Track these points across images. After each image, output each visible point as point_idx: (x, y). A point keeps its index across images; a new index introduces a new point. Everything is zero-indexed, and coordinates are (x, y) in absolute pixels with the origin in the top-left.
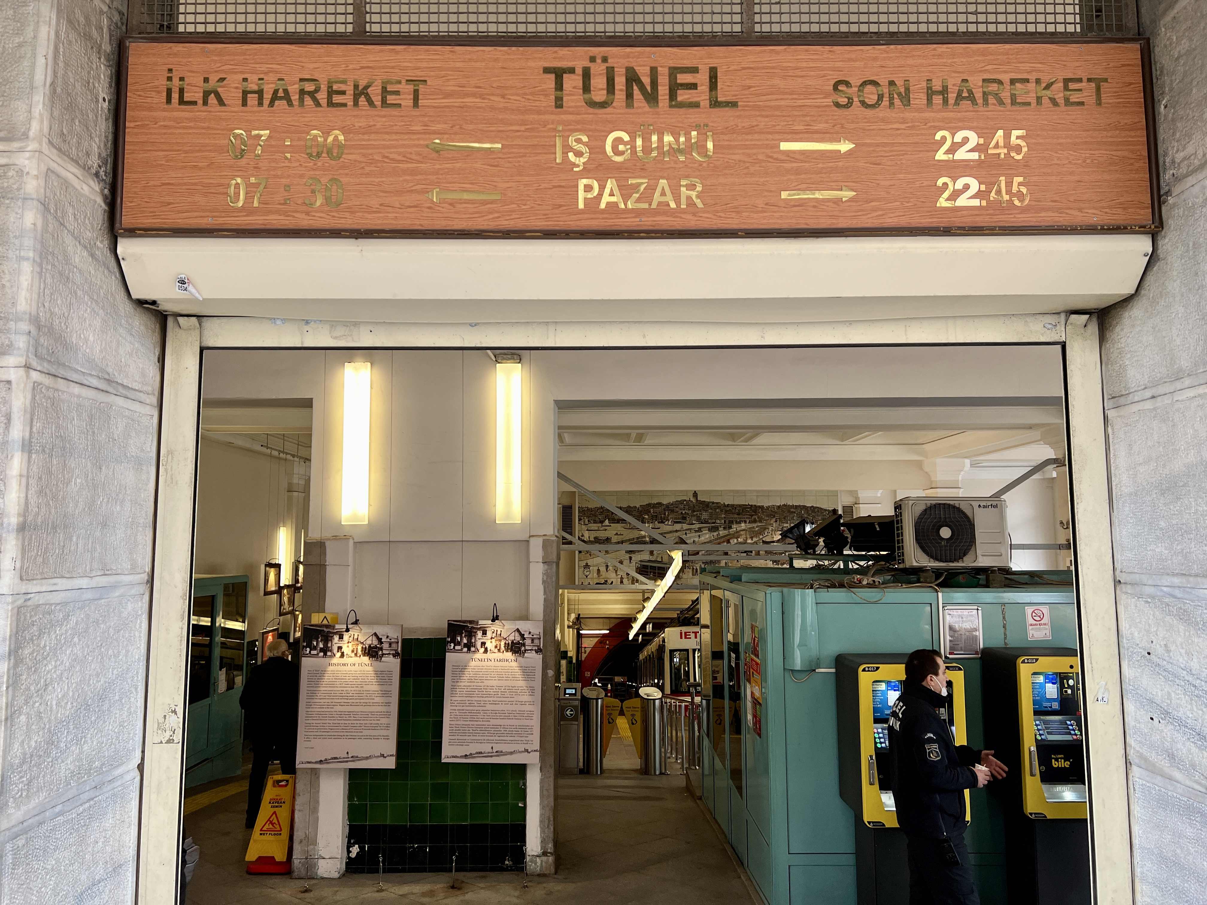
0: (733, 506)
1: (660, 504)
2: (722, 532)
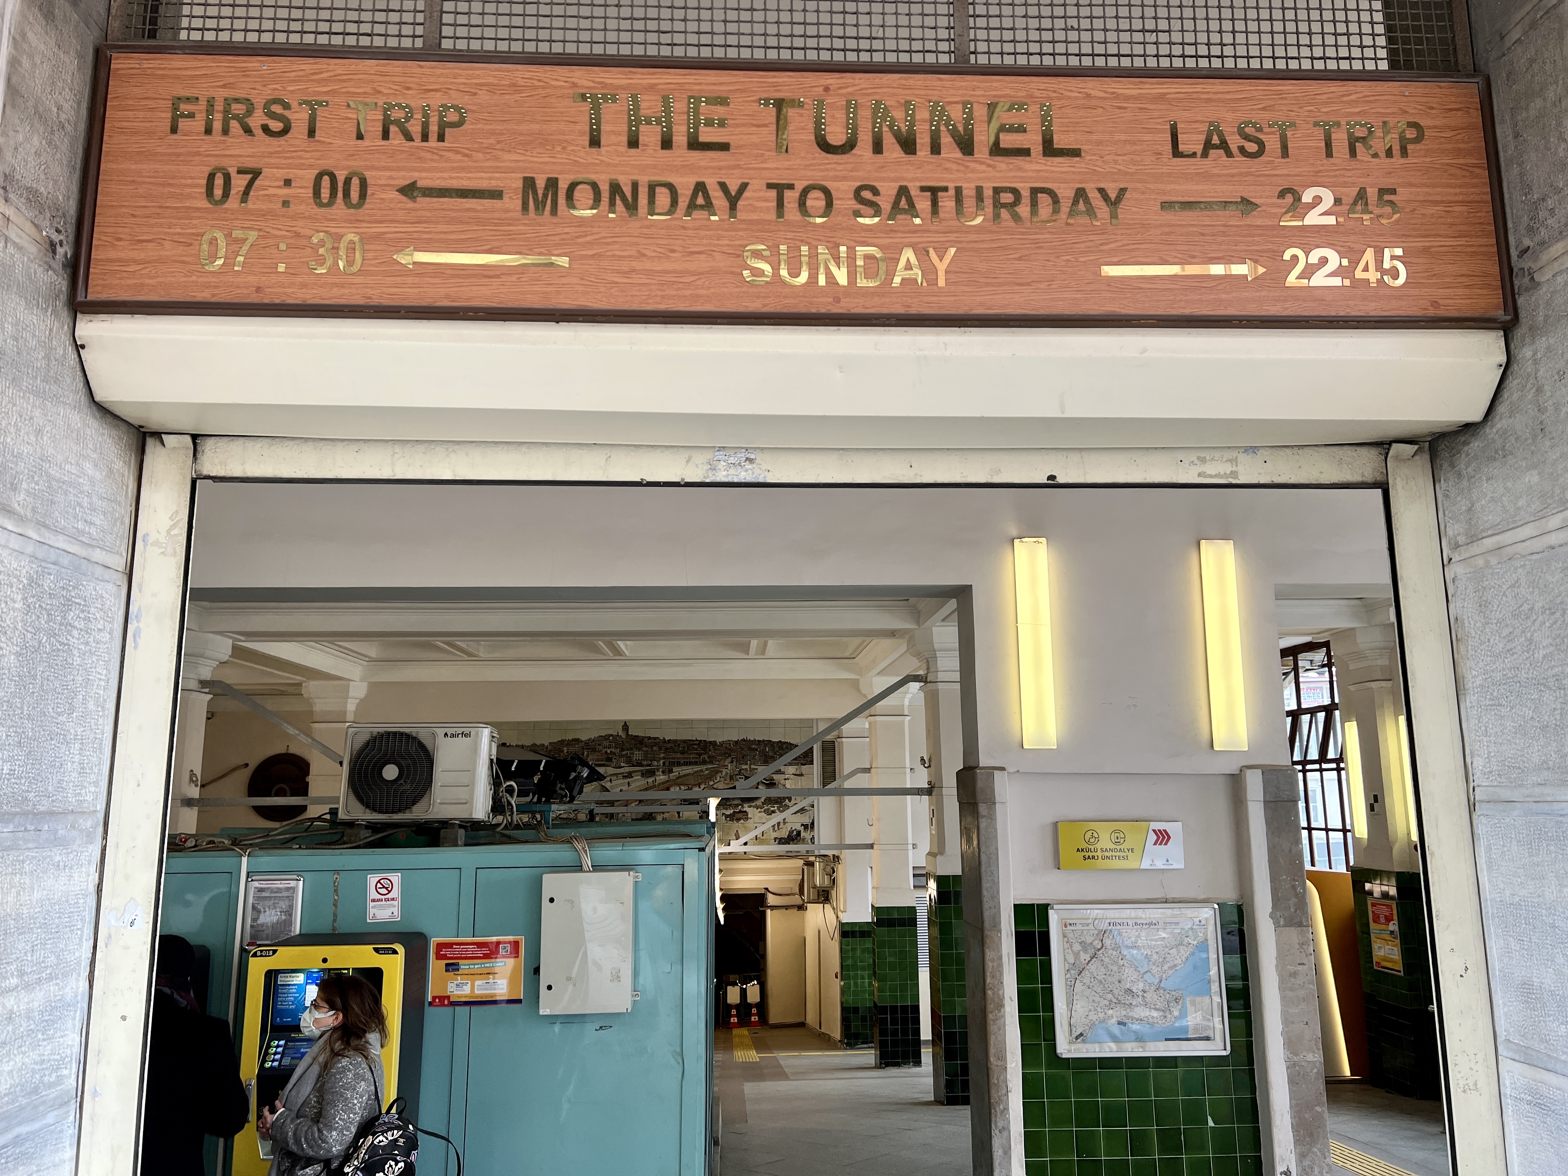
0: (675, 741)
1: (577, 740)
2: (661, 778)
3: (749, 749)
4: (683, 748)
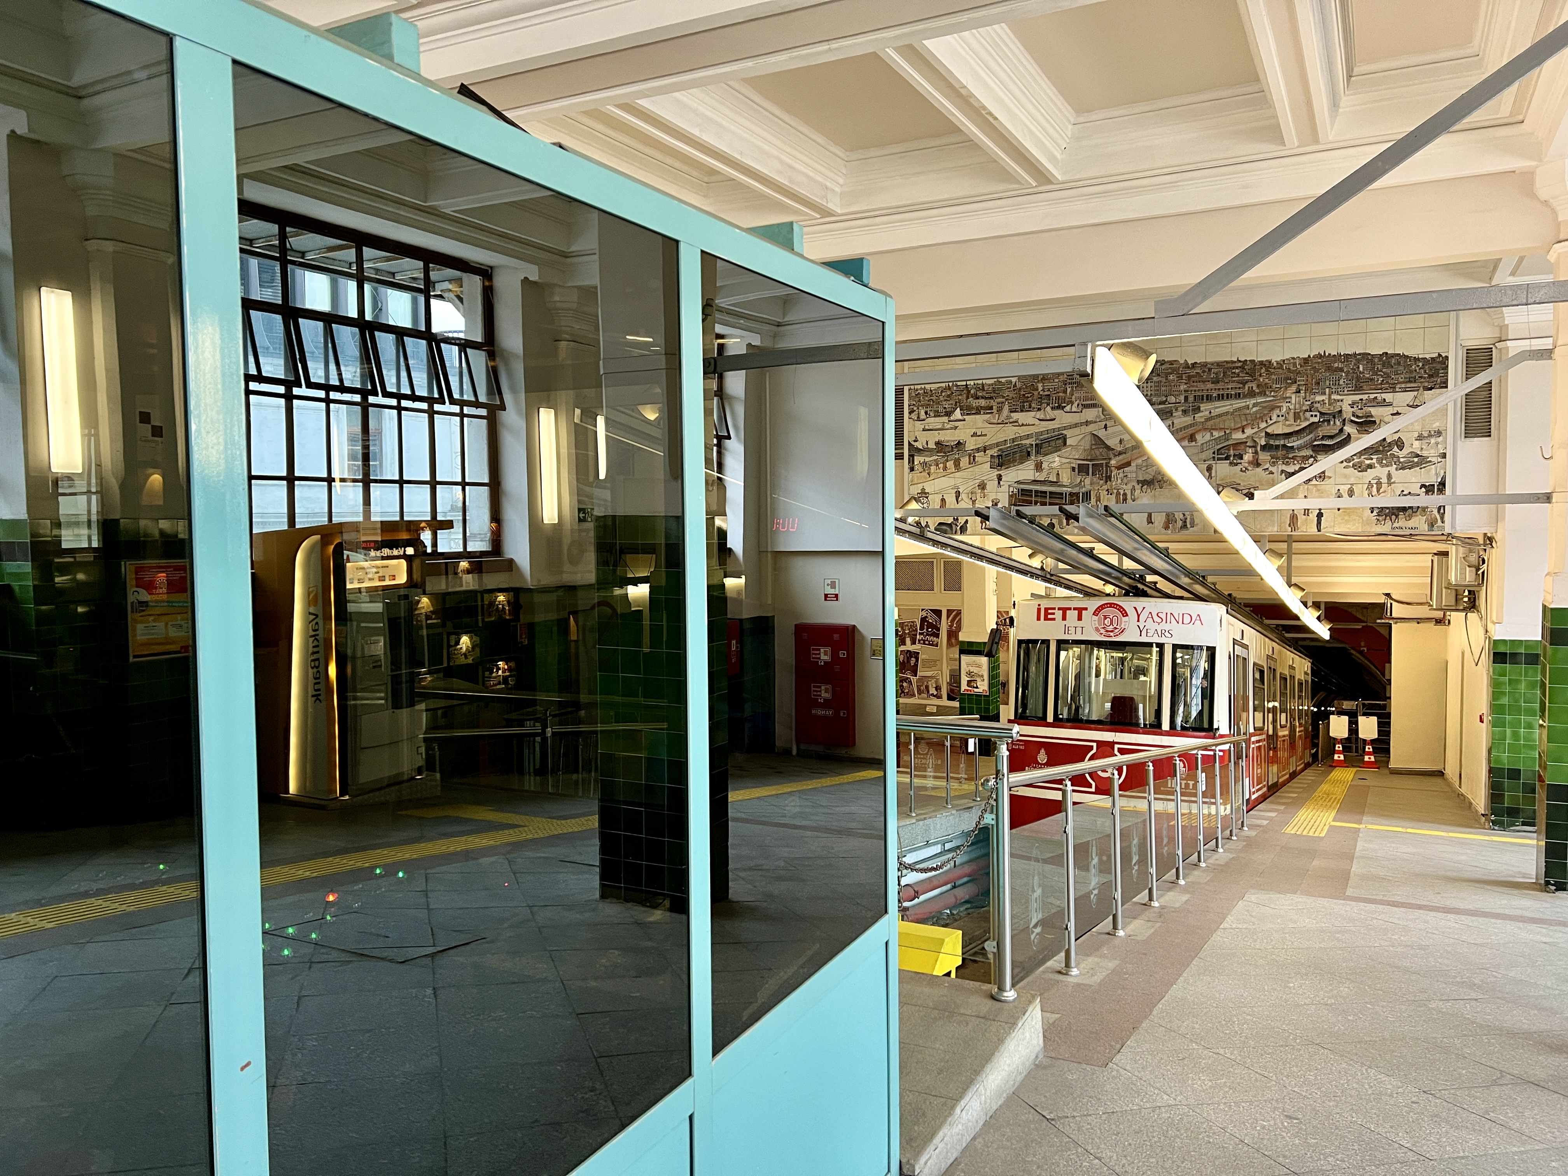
0: (1204, 365)
2: (1181, 420)
3: (1329, 369)
4: (1216, 374)
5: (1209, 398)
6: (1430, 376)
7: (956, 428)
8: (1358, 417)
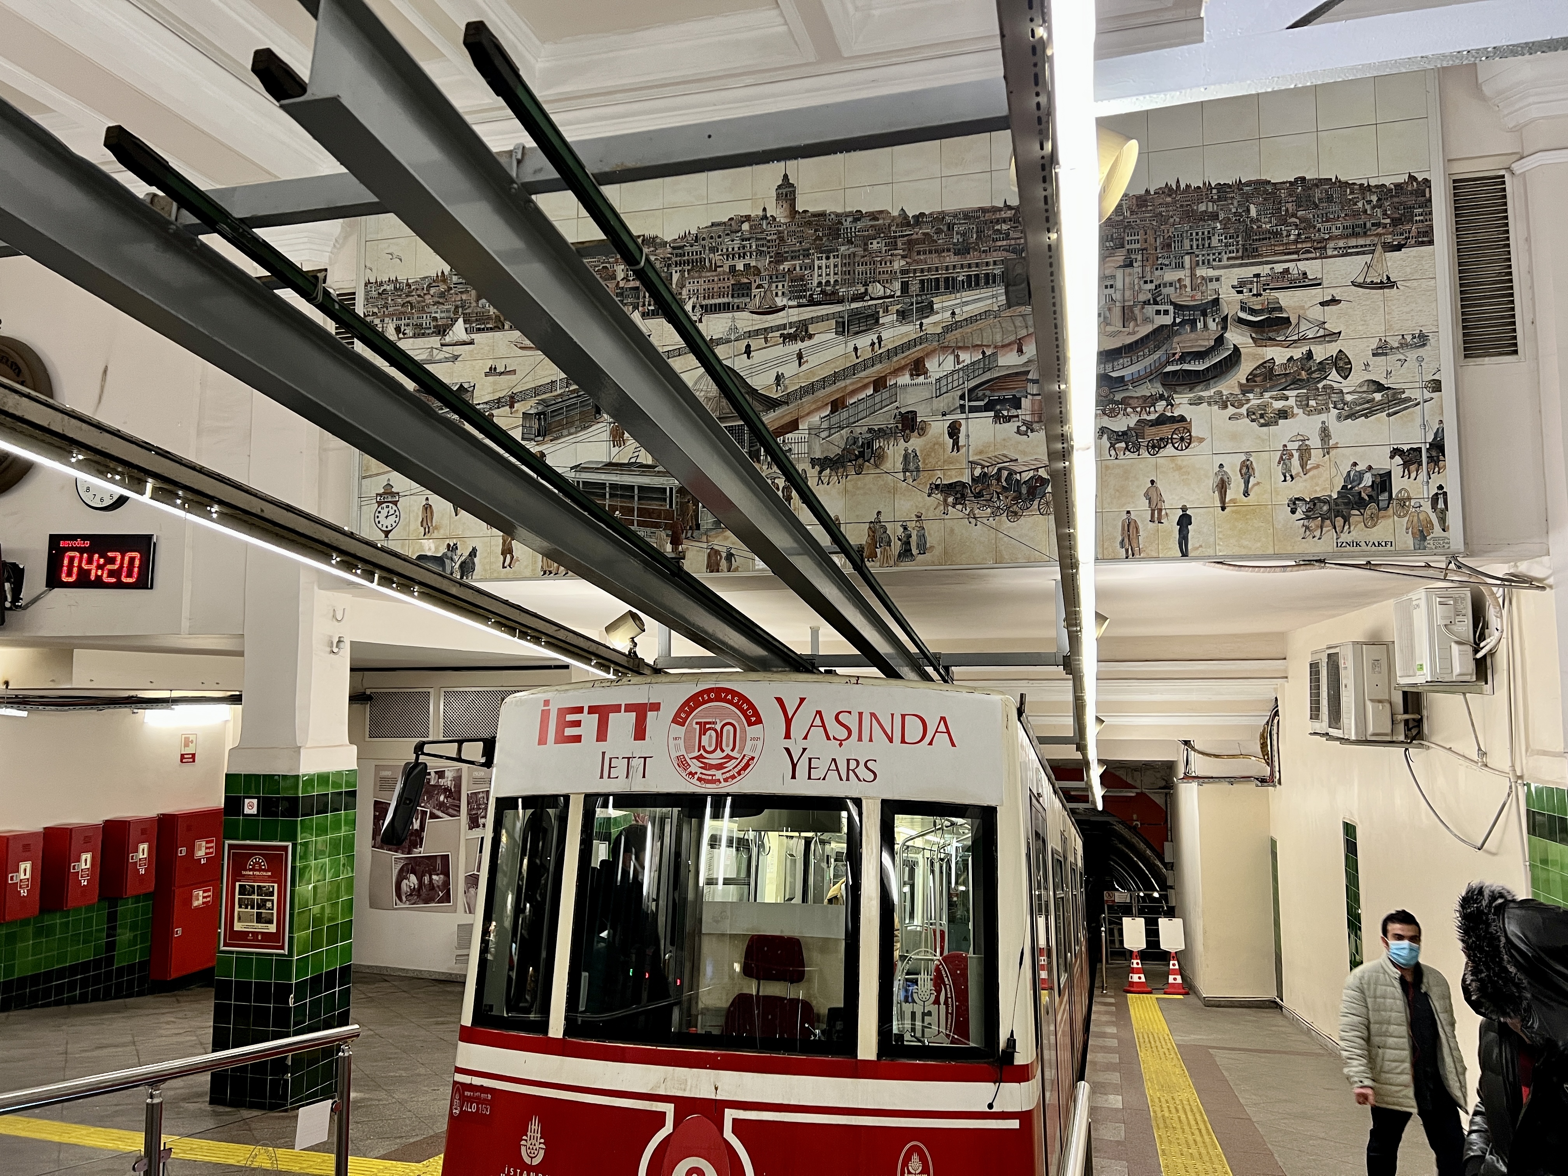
2: (894, 333)
3: (1190, 215)
4: (964, 235)
5: (950, 286)
6: (1396, 222)
7: (456, 358)
8: (1253, 312)
